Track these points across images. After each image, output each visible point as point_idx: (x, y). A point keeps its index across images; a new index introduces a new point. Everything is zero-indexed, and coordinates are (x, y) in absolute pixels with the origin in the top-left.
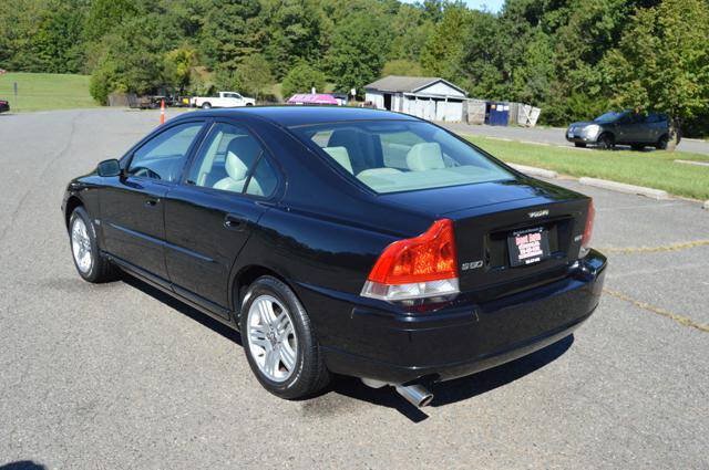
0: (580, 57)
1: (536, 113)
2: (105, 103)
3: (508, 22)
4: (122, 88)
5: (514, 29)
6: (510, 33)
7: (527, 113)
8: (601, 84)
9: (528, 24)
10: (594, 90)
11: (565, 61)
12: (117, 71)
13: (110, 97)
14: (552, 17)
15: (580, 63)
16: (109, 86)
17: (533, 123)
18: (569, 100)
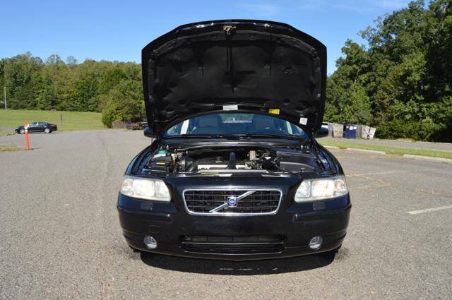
0: (396, 98)
1: (373, 131)
2: (110, 127)
3: (341, 80)
4: (120, 118)
5: (344, 84)
6: (342, 87)
7: (367, 131)
8: (411, 113)
9: (352, 81)
10: (408, 117)
11: (386, 100)
12: (117, 109)
13: (113, 123)
14: (363, 77)
15: (396, 101)
16: (112, 117)
17: (372, 137)
18: (390, 122)
